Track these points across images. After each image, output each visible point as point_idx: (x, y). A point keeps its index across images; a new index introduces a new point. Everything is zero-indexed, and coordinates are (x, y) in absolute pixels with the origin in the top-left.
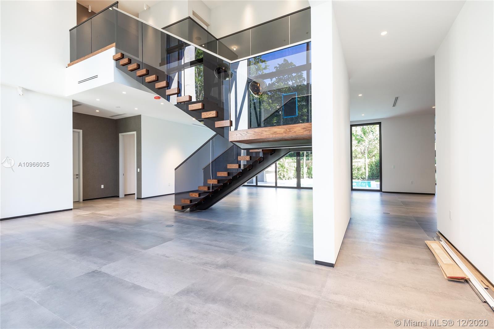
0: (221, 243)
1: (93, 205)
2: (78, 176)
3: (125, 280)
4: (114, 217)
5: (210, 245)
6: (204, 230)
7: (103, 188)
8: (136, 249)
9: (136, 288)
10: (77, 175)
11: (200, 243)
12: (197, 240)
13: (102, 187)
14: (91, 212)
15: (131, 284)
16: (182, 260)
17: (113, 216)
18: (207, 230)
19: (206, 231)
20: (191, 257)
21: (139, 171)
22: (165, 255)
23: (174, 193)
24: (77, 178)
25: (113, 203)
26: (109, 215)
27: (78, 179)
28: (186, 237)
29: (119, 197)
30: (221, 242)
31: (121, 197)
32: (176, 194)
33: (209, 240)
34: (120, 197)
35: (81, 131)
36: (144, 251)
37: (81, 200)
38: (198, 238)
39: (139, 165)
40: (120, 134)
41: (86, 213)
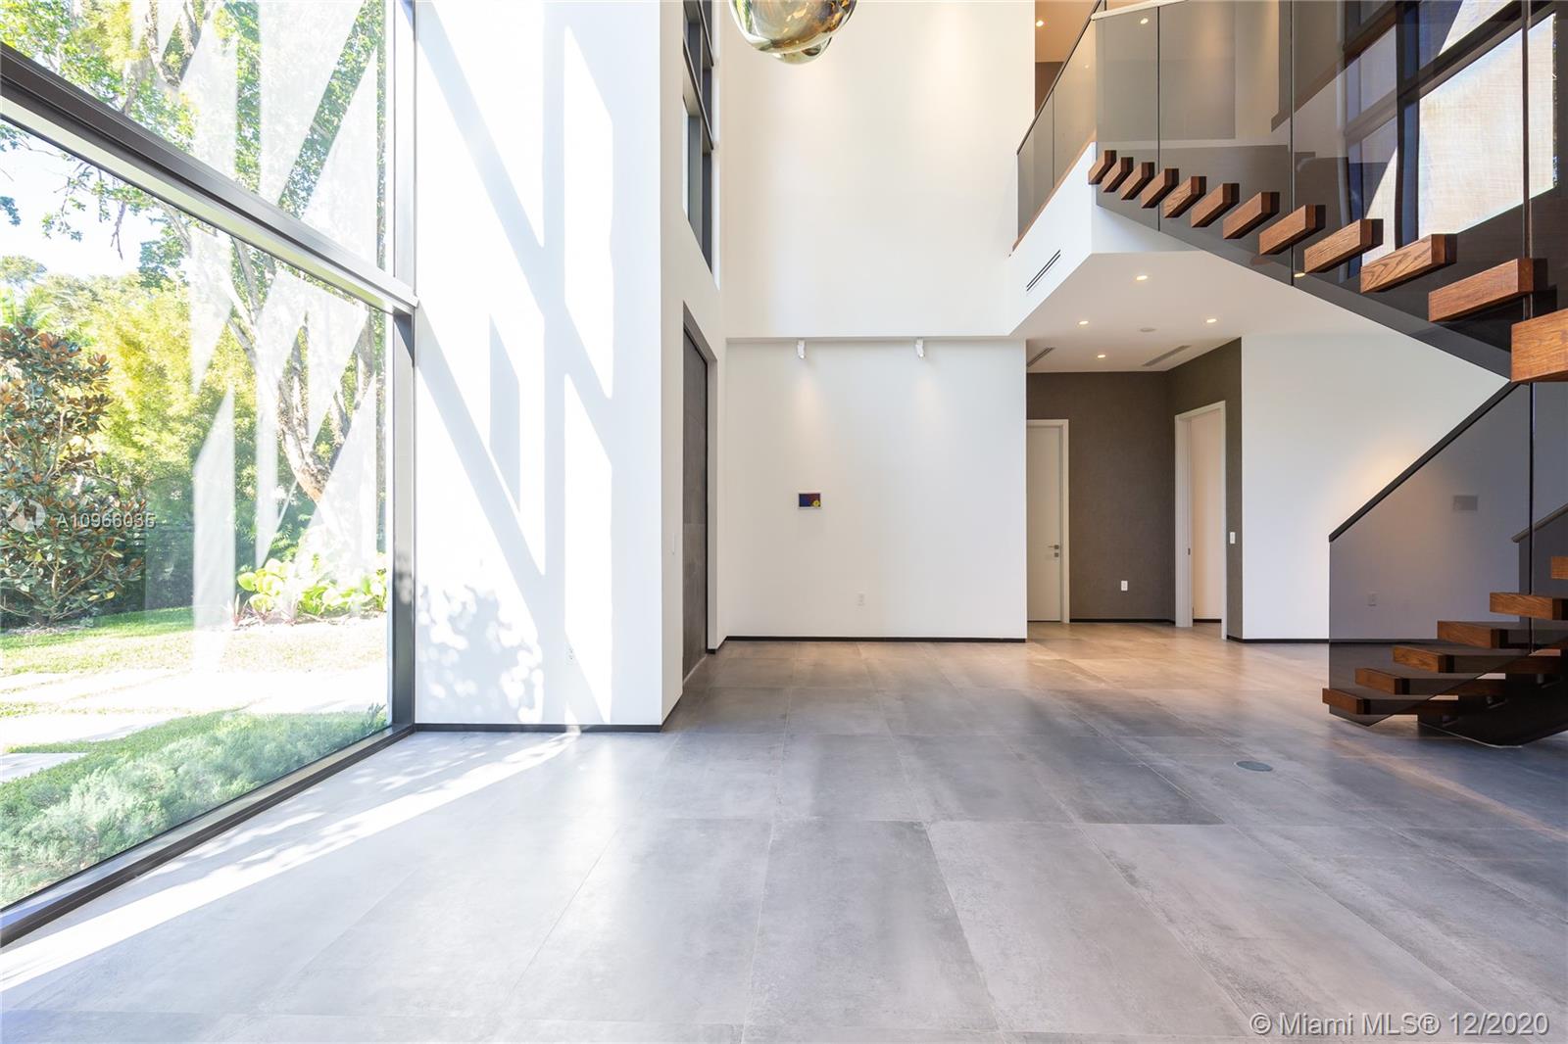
0: (1453, 941)
1: (1083, 638)
2: (1058, 551)
3: (946, 889)
4: (1103, 684)
5: (1373, 921)
6: (1408, 836)
7: (1126, 589)
8: (1063, 806)
9: (949, 930)
10: (1056, 547)
11: (1324, 887)
12: (1323, 869)
13: (1124, 586)
14: (1059, 658)
15: (946, 910)
16: (1171, 920)
17: (1104, 681)
18: (1426, 843)
19: (1414, 846)
20: (1224, 929)
21: (1232, 541)
22: (1134, 868)
23: (1327, 637)
24: (1056, 555)
25: (1143, 639)
26: (1094, 676)
27: (1058, 558)
28: (1281, 836)
29: (1174, 623)
30: (1458, 934)
31: (1181, 626)
32: (1334, 644)
33: (1389, 894)
34: (1177, 625)
35: (1065, 423)
36: (1081, 824)
37: (1067, 620)
38: (1339, 861)
39: (1234, 521)
40: (1177, 417)
41: (1047, 658)
